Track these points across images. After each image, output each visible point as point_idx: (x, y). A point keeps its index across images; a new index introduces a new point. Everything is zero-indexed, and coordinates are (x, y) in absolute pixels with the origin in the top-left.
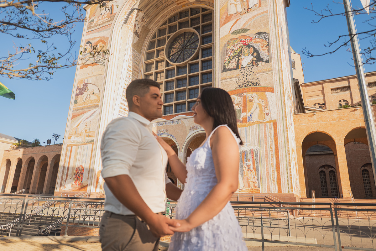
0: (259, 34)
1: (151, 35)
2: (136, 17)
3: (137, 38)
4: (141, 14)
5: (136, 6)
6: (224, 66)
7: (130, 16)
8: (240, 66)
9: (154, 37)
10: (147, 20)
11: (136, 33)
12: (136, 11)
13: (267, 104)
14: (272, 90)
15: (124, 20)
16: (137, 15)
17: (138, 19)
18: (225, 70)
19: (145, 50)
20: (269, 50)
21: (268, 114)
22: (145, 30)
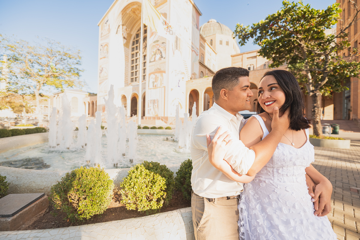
0: (163, 43)
1: (133, 38)
2: (122, 29)
3: (125, 41)
4: (125, 27)
5: (121, 23)
6: (150, 60)
7: (119, 29)
8: (155, 60)
9: (134, 39)
10: (129, 30)
11: (124, 38)
12: (121, 26)
13: (163, 79)
14: (165, 72)
15: (116, 32)
16: (123, 28)
17: (123, 30)
18: (150, 62)
19: (131, 46)
20: (165, 52)
21: (163, 84)
22: (129, 35)
